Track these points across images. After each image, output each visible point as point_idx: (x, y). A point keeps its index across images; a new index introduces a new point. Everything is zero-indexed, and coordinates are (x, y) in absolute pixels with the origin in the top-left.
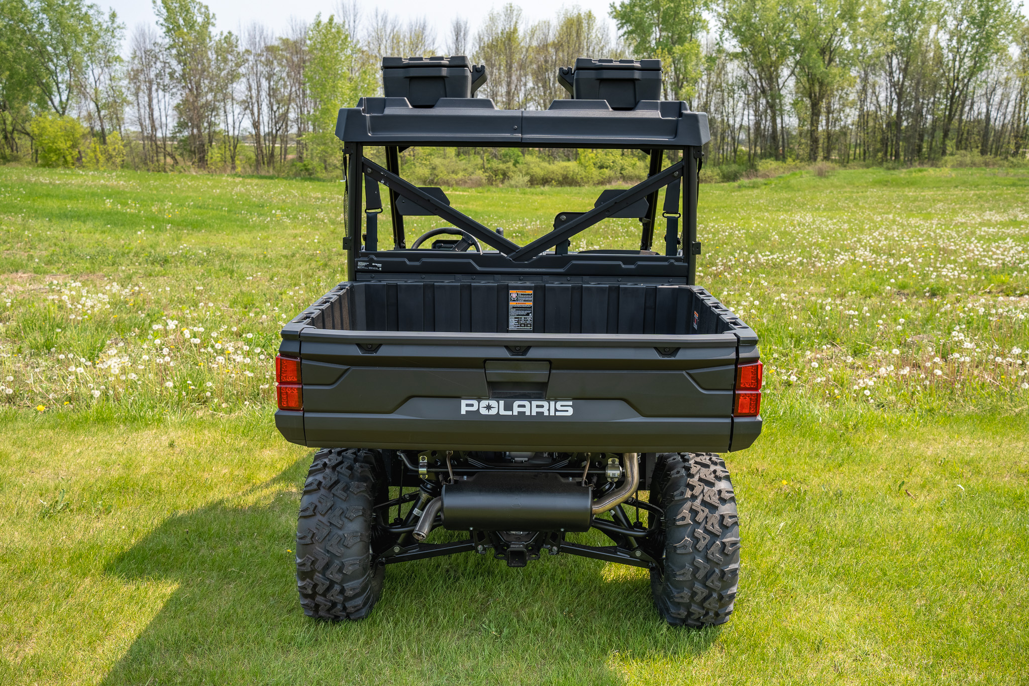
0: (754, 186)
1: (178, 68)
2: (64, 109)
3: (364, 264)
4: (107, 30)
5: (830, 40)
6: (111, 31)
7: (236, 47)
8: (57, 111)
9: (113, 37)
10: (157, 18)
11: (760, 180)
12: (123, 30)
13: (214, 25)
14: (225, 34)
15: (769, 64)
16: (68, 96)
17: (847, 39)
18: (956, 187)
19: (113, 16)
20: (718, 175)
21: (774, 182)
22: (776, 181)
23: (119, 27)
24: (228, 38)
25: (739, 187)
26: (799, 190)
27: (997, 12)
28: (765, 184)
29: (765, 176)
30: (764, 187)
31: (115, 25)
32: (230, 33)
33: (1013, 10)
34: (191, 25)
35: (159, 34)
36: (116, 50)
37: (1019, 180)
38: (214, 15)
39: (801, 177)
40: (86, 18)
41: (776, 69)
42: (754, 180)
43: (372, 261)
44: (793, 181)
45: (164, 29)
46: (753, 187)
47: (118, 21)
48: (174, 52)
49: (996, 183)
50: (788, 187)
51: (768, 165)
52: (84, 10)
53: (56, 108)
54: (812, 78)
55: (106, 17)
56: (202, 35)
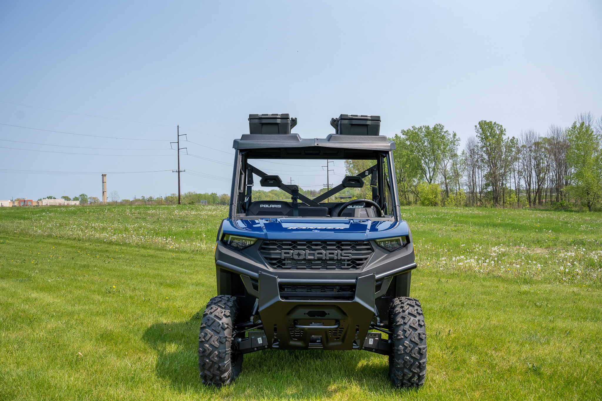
1: (486, 157)
2: (431, 180)
4: (451, 142)
6: (453, 142)
7: (517, 144)
8: (428, 181)
9: (454, 145)
10: (477, 134)
12: (459, 141)
13: (505, 134)
14: (511, 138)
16: (433, 174)
19: (455, 135)
23: (457, 140)
24: (512, 140)
31: (455, 140)
32: (513, 137)
34: (493, 135)
35: (477, 140)
36: (455, 151)
38: (505, 129)
40: (443, 137)
45: (480, 139)
47: (457, 137)
48: (484, 149)
52: (443, 134)
53: (428, 180)
55: (451, 136)
56: (499, 141)
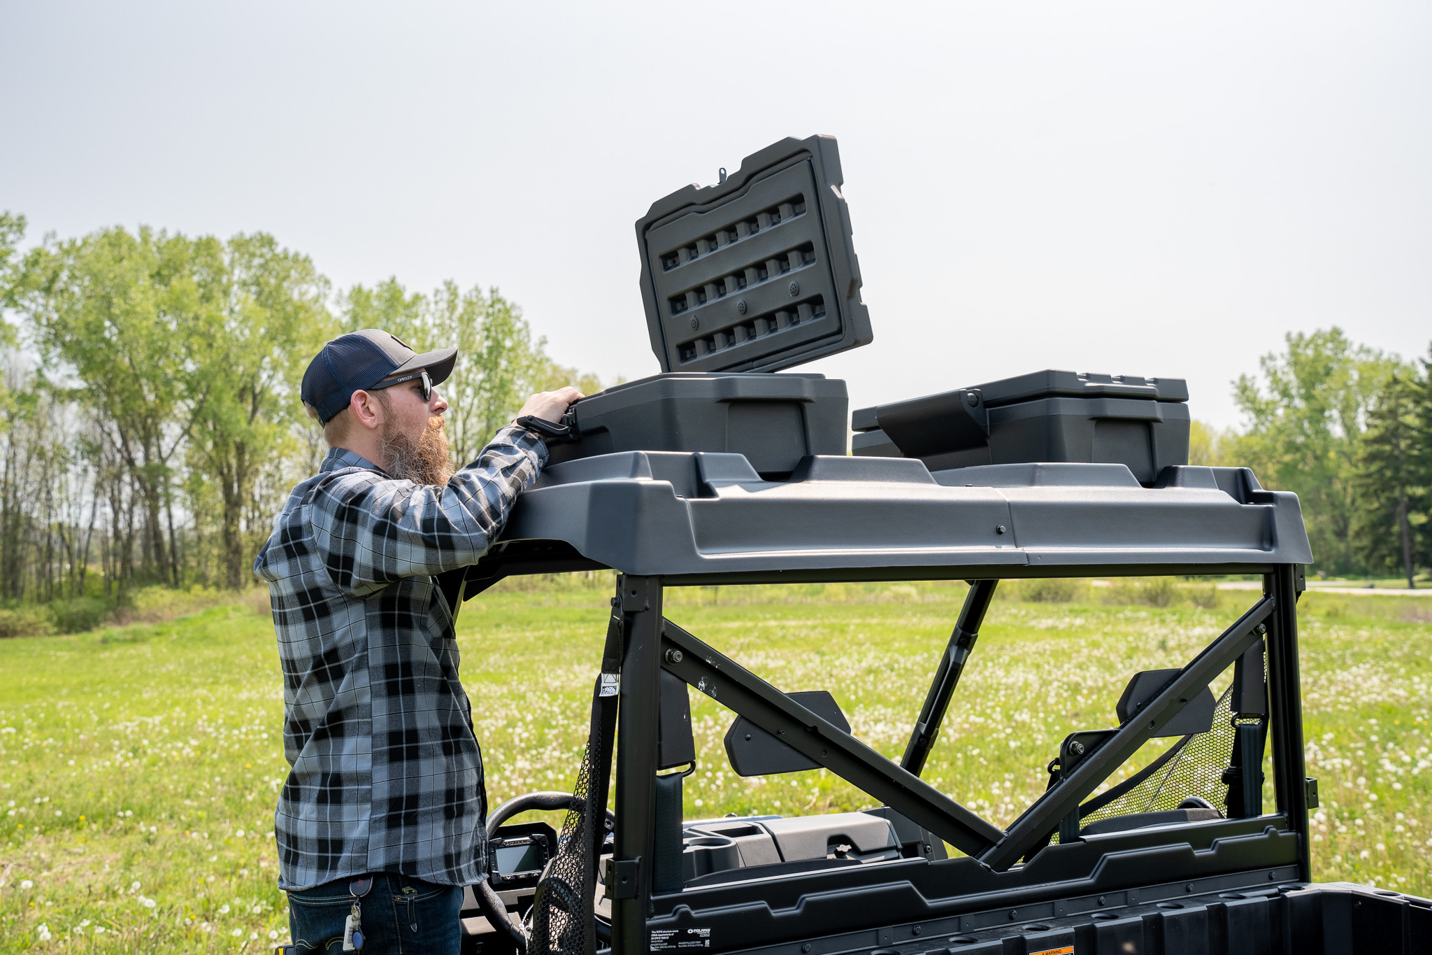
0: (136, 639)
3: (666, 934)
5: (254, 377)
11: (145, 627)
15: (143, 411)
17: (280, 375)
18: (498, 626)
20: (49, 619)
21: (175, 630)
22: (177, 628)
25: (105, 641)
26: (227, 643)
27: (512, 349)
28: (158, 634)
29: (153, 618)
30: (156, 639)
33: (533, 349)
37: (588, 612)
39: (227, 617)
41: (156, 425)
42: (133, 626)
43: (686, 921)
44: (213, 627)
46: (134, 641)
49: (557, 618)
50: (205, 637)
51: (156, 597)
54: (222, 442)
